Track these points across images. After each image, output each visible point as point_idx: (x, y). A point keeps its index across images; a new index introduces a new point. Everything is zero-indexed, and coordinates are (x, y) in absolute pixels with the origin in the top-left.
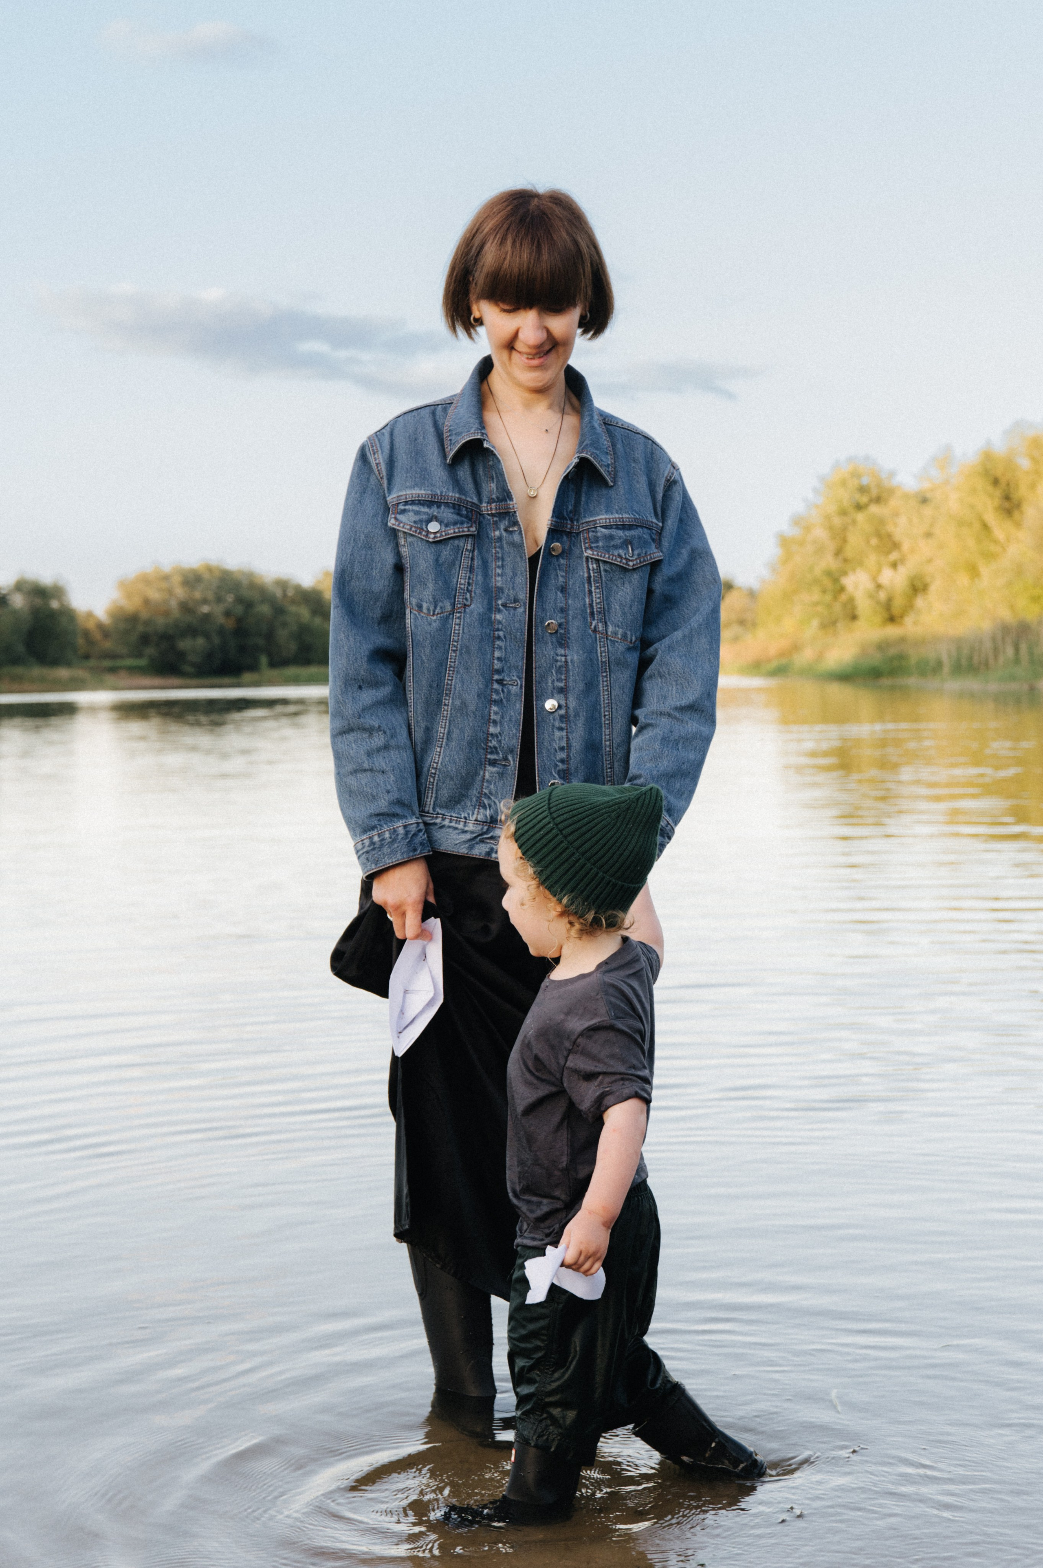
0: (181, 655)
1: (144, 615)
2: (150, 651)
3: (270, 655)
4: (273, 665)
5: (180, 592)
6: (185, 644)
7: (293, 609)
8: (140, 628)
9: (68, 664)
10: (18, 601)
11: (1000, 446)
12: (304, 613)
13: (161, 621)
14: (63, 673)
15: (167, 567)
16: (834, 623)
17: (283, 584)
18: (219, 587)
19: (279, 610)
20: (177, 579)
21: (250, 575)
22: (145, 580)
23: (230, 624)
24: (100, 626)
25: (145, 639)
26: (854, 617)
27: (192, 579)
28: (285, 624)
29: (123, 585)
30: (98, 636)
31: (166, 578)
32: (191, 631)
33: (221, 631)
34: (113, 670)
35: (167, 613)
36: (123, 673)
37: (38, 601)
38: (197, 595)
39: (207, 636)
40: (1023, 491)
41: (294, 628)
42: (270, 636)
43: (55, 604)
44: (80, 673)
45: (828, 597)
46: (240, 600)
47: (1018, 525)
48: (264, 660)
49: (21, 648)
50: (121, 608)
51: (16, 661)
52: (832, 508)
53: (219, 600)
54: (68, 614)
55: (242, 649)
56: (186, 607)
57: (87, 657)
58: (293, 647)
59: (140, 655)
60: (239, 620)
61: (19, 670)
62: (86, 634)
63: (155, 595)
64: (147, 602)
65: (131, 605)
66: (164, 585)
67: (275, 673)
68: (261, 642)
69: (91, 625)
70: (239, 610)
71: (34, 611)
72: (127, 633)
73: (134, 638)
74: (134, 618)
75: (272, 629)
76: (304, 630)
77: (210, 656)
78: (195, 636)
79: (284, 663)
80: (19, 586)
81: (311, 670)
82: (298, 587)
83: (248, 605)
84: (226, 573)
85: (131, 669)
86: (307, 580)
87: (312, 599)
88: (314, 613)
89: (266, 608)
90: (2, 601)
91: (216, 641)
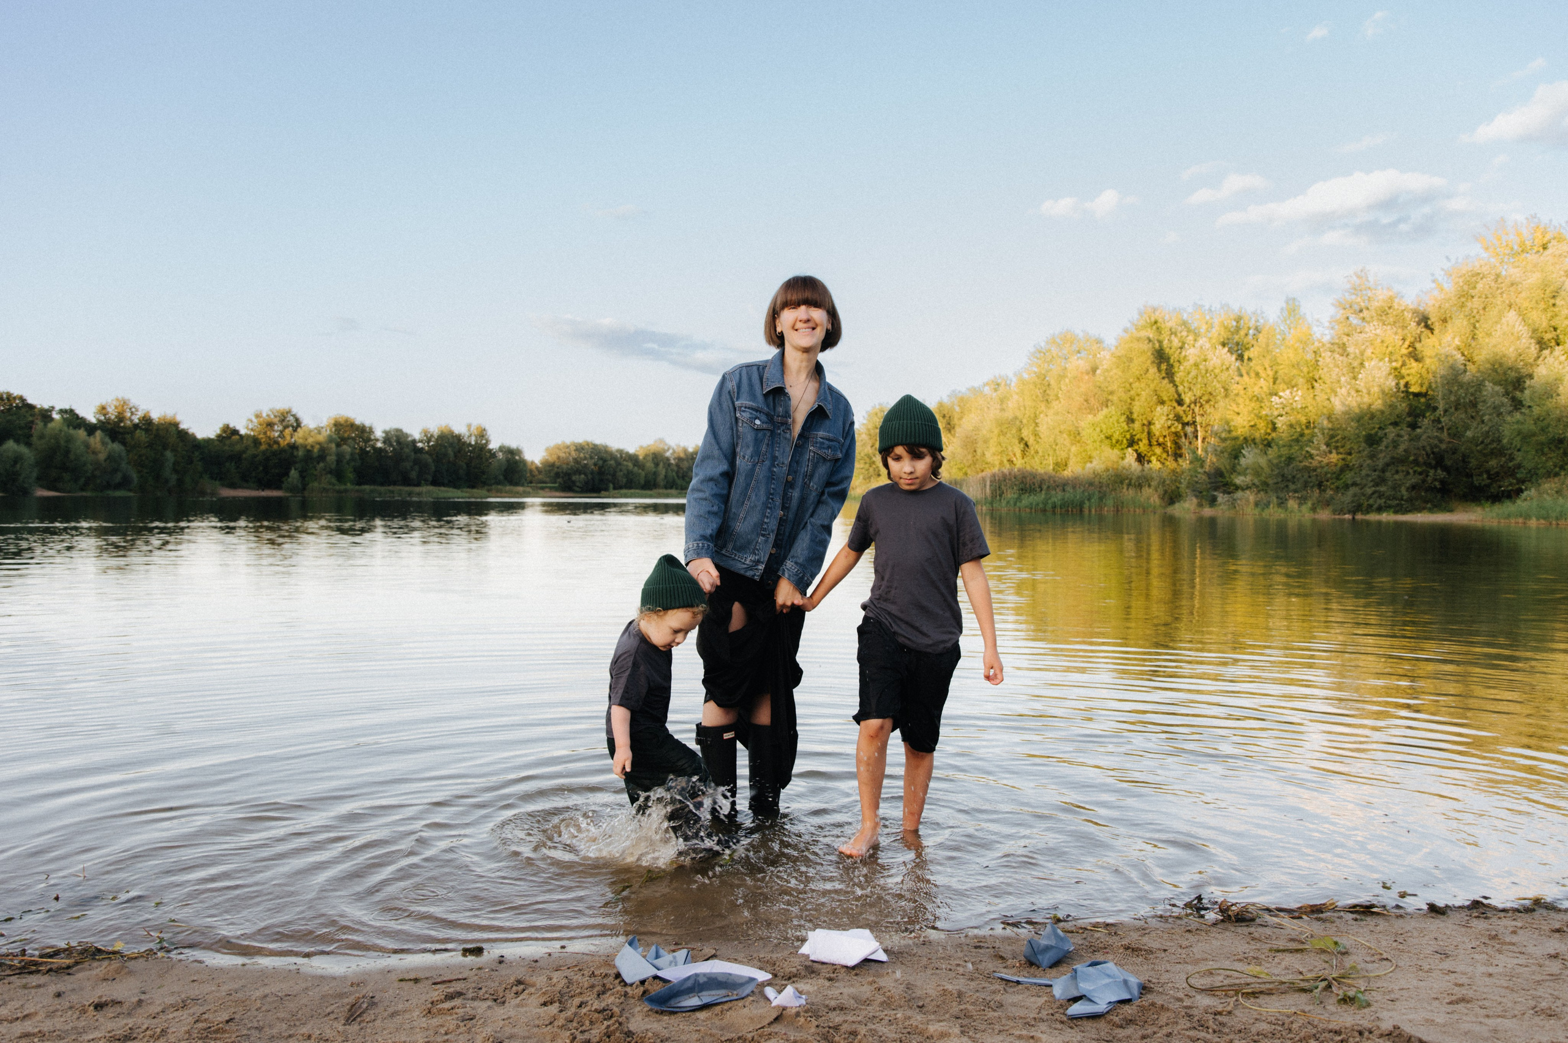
0: (574, 482)
1: (557, 464)
2: (560, 480)
3: (614, 483)
4: (615, 488)
5: (574, 454)
6: (575, 477)
7: (626, 463)
8: (555, 469)
9: (523, 485)
10: (500, 455)
11: (946, 400)
12: (630, 465)
13: (565, 466)
14: (520, 489)
15: (568, 442)
16: (870, 478)
17: (621, 451)
18: (591, 452)
19: (618, 464)
20: (574, 448)
21: (606, 447)
22: (558, 447)
23: (596, 469)
24: (537, 468)
25: (557, 475)
26: (879, 475)
27: (580, 448)
28: (621, 470)
29: (547, 449)
30: (536, 472)
31: (568, 447)
32: (578, 472)
33: (592, 473)
34: (542, 488)
35: (568, 463)
36: (547, 490)
37: (510, 456)
38: (582, 455)
39: (585, 474)
40: (956, 421)
41: (626, 472)
42: (614, 475)
43: (517, 457)
44: (528, 489)
45: (867, 466)
46: (601, 459)
47: (954, 436)
48: (611, 486)
49: (501, 477)
50: (547, 460)
51: (498, 483)
52: (870, 427)
53: (591, 458)
54: (523, 462)
55: (601, 480)
56: (576, 461)
57: (531, 482)
58: (625, 480)
59: (555, 482)
60: (600, 467)
61: (499, 487)
62: (531, 471)
63: (562, 455)
64: (559, 458)
65: (551, 459)
66: (567, 450)
67: (616, 492)
68: (610, 477)
69: (533, 467)
70: (600, 463)
71: (508, 461)
72: (550, 471)
73: (552, 474)
74: (553, 465)
75: (615, 472)
76: (629, 473)
77: (587, 483)
78: (580, 474)
79: (621, 488)
80: (501, 449)
81: (632, 491)
82: (627, 453)
83: (605, 461)
84: (595, 445)
85: (551, 488)
86: (631, 450)
87: (633, 459)
88: (634, 465)
89: (612, 462)
90: (492, 454)
91: (590, 477)
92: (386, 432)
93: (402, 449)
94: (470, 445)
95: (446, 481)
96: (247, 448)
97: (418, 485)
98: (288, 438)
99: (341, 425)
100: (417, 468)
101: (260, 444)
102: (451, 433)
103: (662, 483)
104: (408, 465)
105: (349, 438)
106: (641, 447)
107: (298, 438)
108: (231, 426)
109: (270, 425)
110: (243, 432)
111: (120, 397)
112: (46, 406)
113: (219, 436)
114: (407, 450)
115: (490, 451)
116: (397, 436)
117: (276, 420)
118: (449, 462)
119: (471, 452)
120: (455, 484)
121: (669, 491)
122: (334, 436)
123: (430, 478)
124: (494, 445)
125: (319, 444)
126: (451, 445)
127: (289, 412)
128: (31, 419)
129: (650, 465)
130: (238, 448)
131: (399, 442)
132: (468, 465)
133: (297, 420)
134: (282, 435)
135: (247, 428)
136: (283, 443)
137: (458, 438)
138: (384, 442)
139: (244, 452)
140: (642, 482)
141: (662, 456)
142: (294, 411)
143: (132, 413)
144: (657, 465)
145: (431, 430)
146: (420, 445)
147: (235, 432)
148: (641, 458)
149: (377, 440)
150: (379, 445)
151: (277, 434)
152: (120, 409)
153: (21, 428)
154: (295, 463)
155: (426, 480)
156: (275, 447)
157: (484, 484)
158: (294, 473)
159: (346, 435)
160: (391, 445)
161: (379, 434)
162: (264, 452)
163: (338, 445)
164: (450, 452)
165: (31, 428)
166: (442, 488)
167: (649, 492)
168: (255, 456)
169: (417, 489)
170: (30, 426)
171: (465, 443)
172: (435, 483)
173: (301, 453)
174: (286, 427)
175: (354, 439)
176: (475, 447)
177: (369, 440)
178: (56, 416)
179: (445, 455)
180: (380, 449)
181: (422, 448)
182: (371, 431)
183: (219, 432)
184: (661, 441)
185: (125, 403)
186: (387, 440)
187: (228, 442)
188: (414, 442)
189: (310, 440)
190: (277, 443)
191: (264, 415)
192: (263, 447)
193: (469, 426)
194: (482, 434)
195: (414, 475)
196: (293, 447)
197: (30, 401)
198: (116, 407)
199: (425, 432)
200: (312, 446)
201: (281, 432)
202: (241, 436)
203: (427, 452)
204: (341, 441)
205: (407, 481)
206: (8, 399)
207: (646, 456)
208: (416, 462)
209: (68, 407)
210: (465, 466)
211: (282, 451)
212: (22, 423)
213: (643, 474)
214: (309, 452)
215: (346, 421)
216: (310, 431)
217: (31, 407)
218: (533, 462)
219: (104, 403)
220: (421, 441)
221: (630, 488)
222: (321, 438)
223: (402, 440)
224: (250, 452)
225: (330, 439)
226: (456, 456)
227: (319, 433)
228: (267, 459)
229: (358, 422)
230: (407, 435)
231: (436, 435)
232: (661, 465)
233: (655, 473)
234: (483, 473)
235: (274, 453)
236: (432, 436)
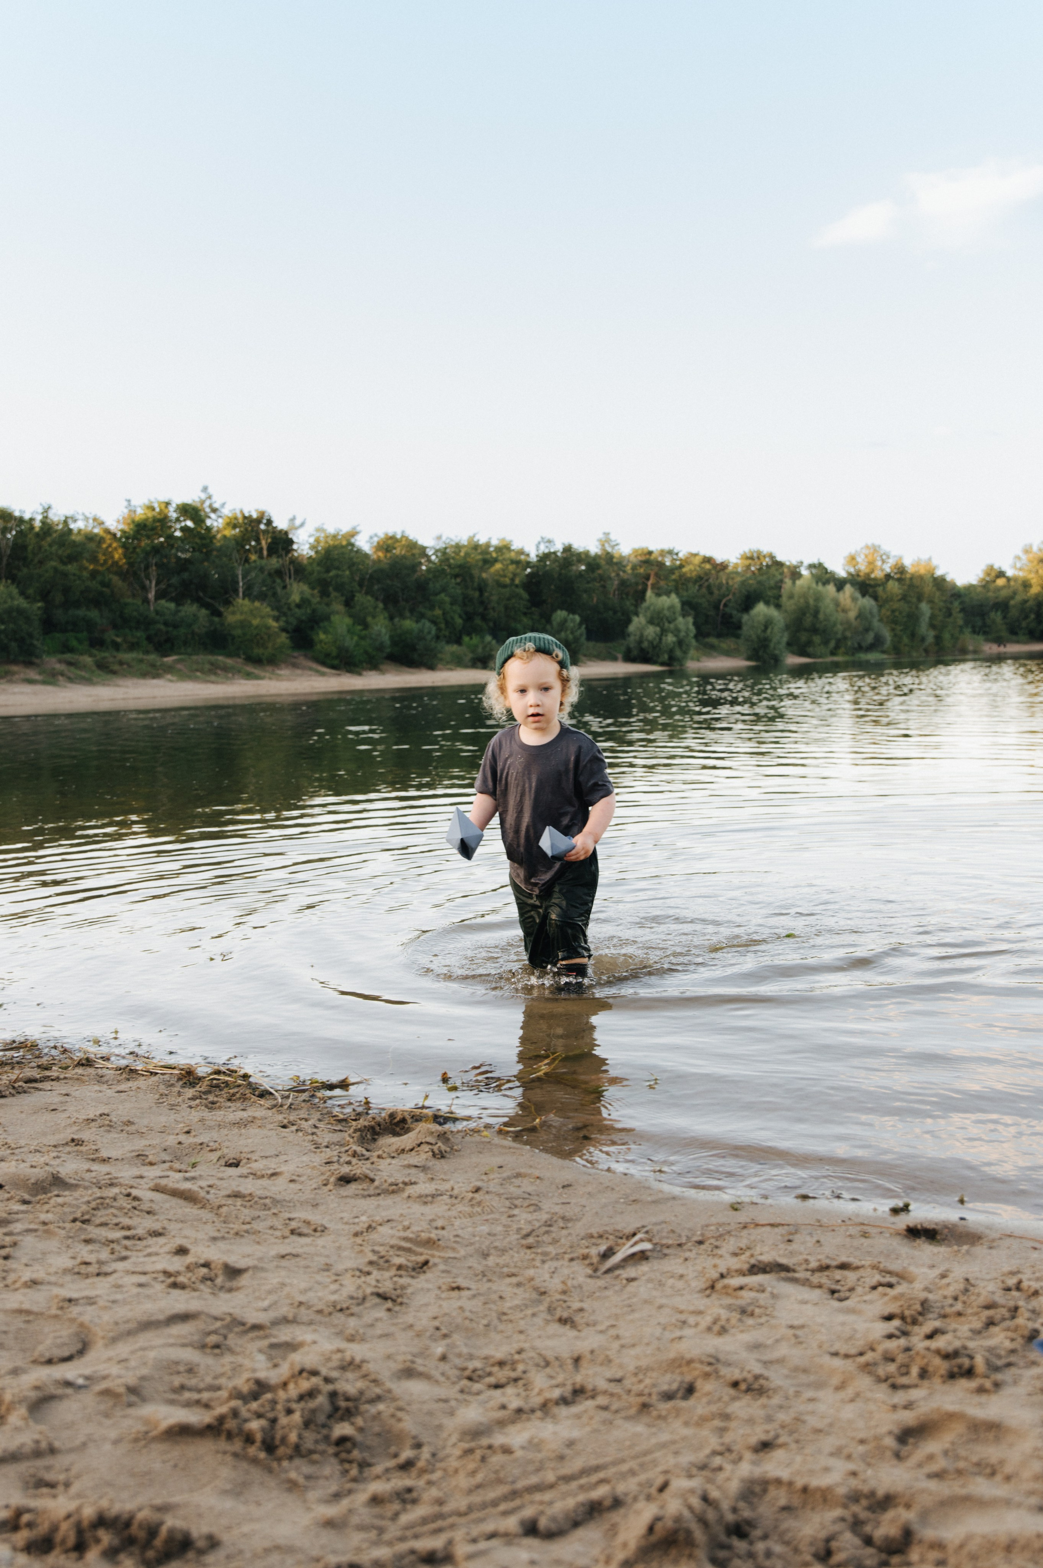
96: (1015, 593)
101: (1030, 586)
108: (996, 566)
110: (1010, 573)
111: (870, 543)
112: (794, 563)
113: (983, 581)
128: (779, 577)
130: (1004, 593)
135: (1014, 567)
139: (1012, 598)
143: (883, 562)
147: (1001, 574)
152: (870, 558)
153: (771, 588)
165: (780, 588)
168: (1025, 602)
170: (778, 586)
178: (805, 572)
183: (981, 575)
185: (875, 549)
187: (992, 586)
191: (1035, 549)
192: (1035, 590)
197: (779, 558)
198: (866, 556)
202: (1009, 579)
206: (758, 558)
209: (816, 561)
212: (772, 583)
217: (780, 564)
219: (853, 552)
224: (1019, 598)
228: (1040, 605)
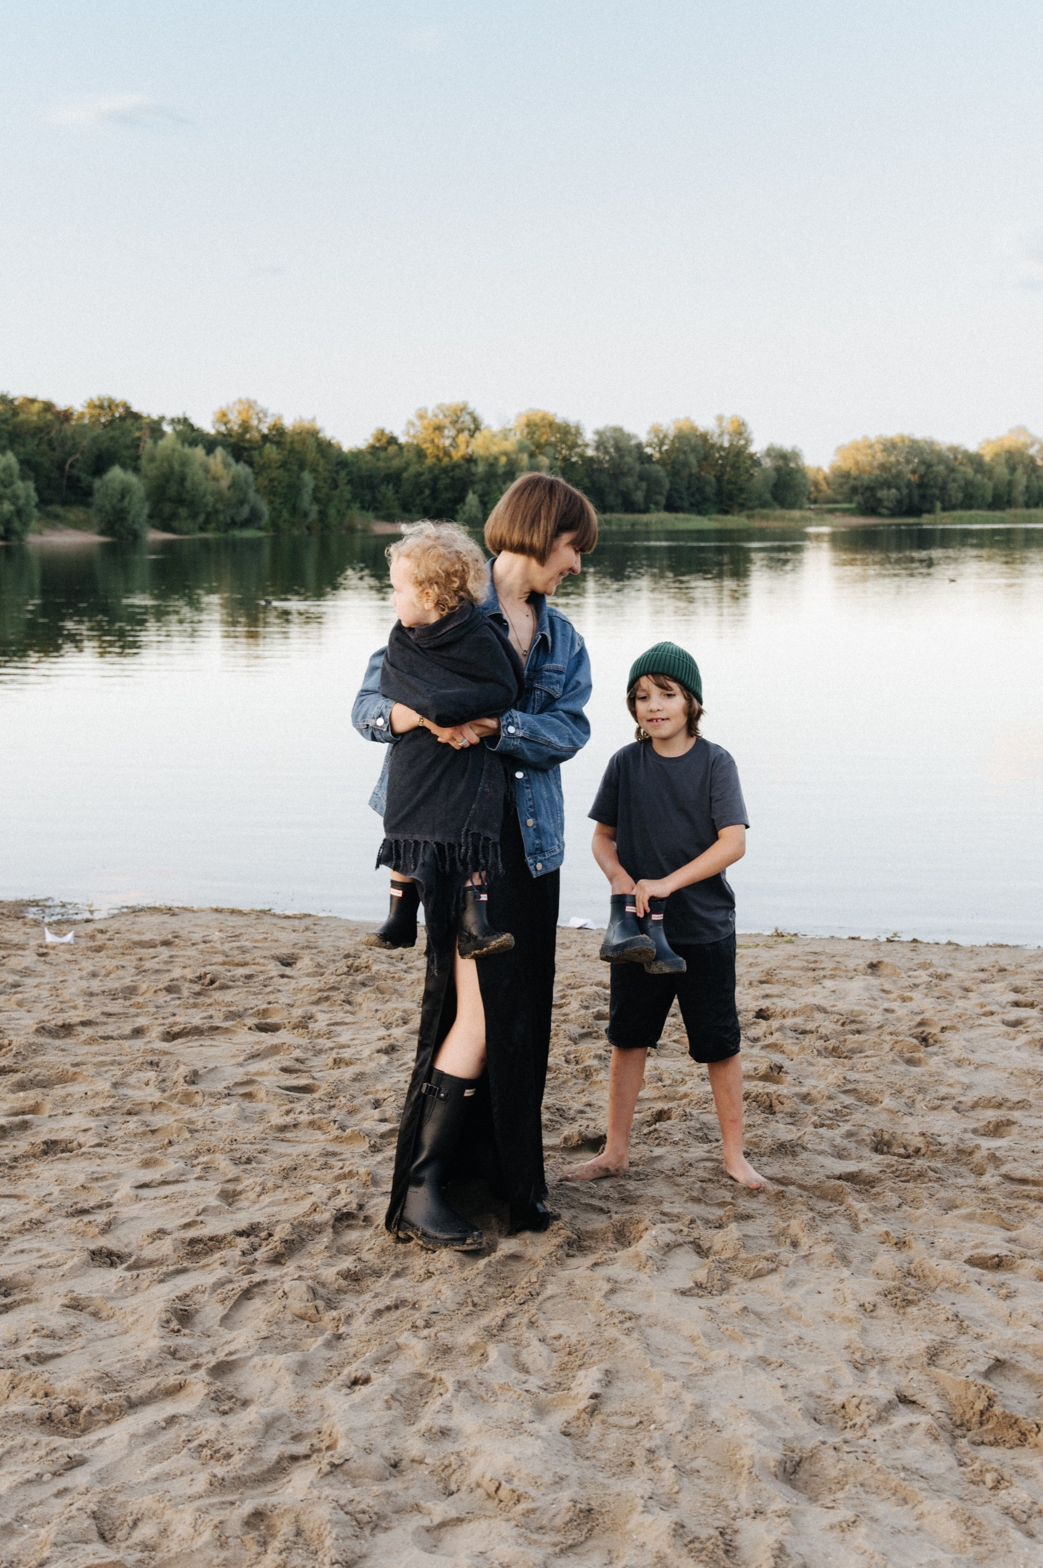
0: (880, 501)
1: (854, 472)
2: (858, 498)
3: (943, 502)
4: (944, 509)
5: (881, 457)
6: (882, 494)
7: (962, 468)
8: (852, 482)
9: (801, 508)
10: (767, 463)
12: (969, 471)
13: (866, 477)
14: (797, 512)
15: (871, 439)
17: (954, 450)
18: (908, 453)
19: (951, 469)
20: (881, 447)
21: (931, 444)
22: (855, 447)
23: (914, 478)
24: (825, 478)
25: (854, 490)
27: (890, 447)
28: (954, 480)
29: (839, 450)
30: (824, 487)
31: (871, 446)
32: (887, 484)
33: (909, 485)
34: (831, 511)
35: (870, 473)
36: (838, 514)
37: (781, 463)
38: (893, 459)
39: (898, 489)
41: (962, 483)
42: (943, 488)
43: (792, 465)
44: (808, 514)
46: (923, 462)
48: (938, 505)
49: (768, 496)
50: (839, 467)
51: (764, 506)
53: (908, 462)
54: (800, 471)
55: (923, 497)
56: (883, 467)
57: (814, 502)
58: (960, 495)
59: (851, 502)
60: (922, 477)
61: (765, 511)
62: (816, 484)
63: (861, 458)
64: (857, 463)
65: (847, 465)
66: (869, 451)
67: (946, 514)
68: (937, 492)
69: (820, 478)
70: (922, 469)
71: (778, 469)
72: (841, 485)
73: (846, 488)
74: (846, 475)
75: (945, 483)
76: (968, 484)
77: (899, 502)
78: (889, 488)
79: (953, 508)
80: (771, 452)
81: (973, 512)
82: (966, 453)
83: (929, 466)
84: (914, 442)
85: (844, 511)
86: (972, 447)
87: (975, 461)
88: (976, 471)
89: (941, 468)
90: (756, 463)
91: (905, 491)
92: (597, 433)
93: (621, 457)
94: (721, 448)
95: (686, 504)
96: (408, 464)
97: (646, 511)
98: (462, 447)
99: (536, 425)
100: (644, 485)
101: (425, 456)
102: (694, 429)
103: (1021, 499)
104: (630, 481)
105: (548, 444)
106: (988, 442)
107: (477, 446)
108: (387, 431)
109: (439, 428)
110: (402, 440)
111: (244, 397)
112: (155, 416)
113: (373, 447)
114: (628, 459)
115: (751, 456)
116: (615, 439)
117: (446, 421)
118: (691, 475)
119: (721, 457)
120: (698, 508)
121: (1033, 511)
122: (528, 443)
123: (662, 500)
124: (757, 447)
125: (506, 454)
126: (694, 449)
127: (464, 409)
128: (137, 434)
129: (1002, 471)
130: (396, 463)
131: (618, 449)
132: (719, 479)
133: (475, 420)
134: (454, 444)
135: (408, 434)
136: (457, 455)
137: (704, 437)
138: (597, 449)
139: (405, 469)
140: (989, 498)
141: (1022, 454)
142: (472, 406)
143: (260, 420)
144: (1013, 469)
145: (664, 428)
146: (649, 450)
147: (392, 440)
148: (987, 459)
149: (587, 445)
150: (590, 452)
151: (447, 442)
152: (244, 416)
153: (128, 447)
154: (473, 483)
155: (657, 504)
156: (446, 460)
157: (742, 506)
158: (472, 498)
159: (543, 440)
160: (606, 452)
161: (589, 436)
162: (431, 469)
163: (532, 455)
164: (692, 459)
165: (138, 446)
166: (681, 515)
167: (998, 514)
168: (420, 474)
169: (644, 518)
170: (136, 444)
171: (713, 446)
172: (671, 507)
173: (480, 469)
174: (460, 431)
175: (554, 445)
176: (728, 450)
177: (574, 445)
178: (167, 428)
179: (685, 464)
180: (591, 460)
181: (651, 455)
182: (578, 433)
183: (371, 441)
184: (1022, 430)
185: (250, 405)
186: (600, 445)
187: (382, 455)
188: (639, 446)
189: (495, 449)
190: (447, 454)
191: (430, 414)
192: (430, 461)
193: (720, 418)
194: (740, 430)
195: (639, 496)
196: (470, 460)
197: (135, 408)
198: (240, 413)
199: (655, 430)
200: (496, 459)
201: (454, 439)
202: (401, 447)
203: (658, 462)
204: (535, 449)
205: (629, 506)
206: (110, 407)
207: (997, 455)
208: (642, 477)
209: (181, 416)
210: (713, 480)
211: (456, 466)
212: (128, 441)
213: (990, 485)
214: (492, 464)
215: (543, 419)
216: (494, 436)
217: (136, 417)
218: (819, 469)
219: (224, 408)
220: (649, 445)
221: (970, 507)
222: (509, 445)
223: (622, 444)
224: (413, 469)
225: (522, 449)
226: (700, 466)
227: (506, 438)
228: (435, 479)
229: (558, 420)
230: (629, 437)
231: (672, 433)
232: (1020, 470)
233: (1010, 484)
234: (741, 490)
235: (445, 470)
236: (665, 436)
